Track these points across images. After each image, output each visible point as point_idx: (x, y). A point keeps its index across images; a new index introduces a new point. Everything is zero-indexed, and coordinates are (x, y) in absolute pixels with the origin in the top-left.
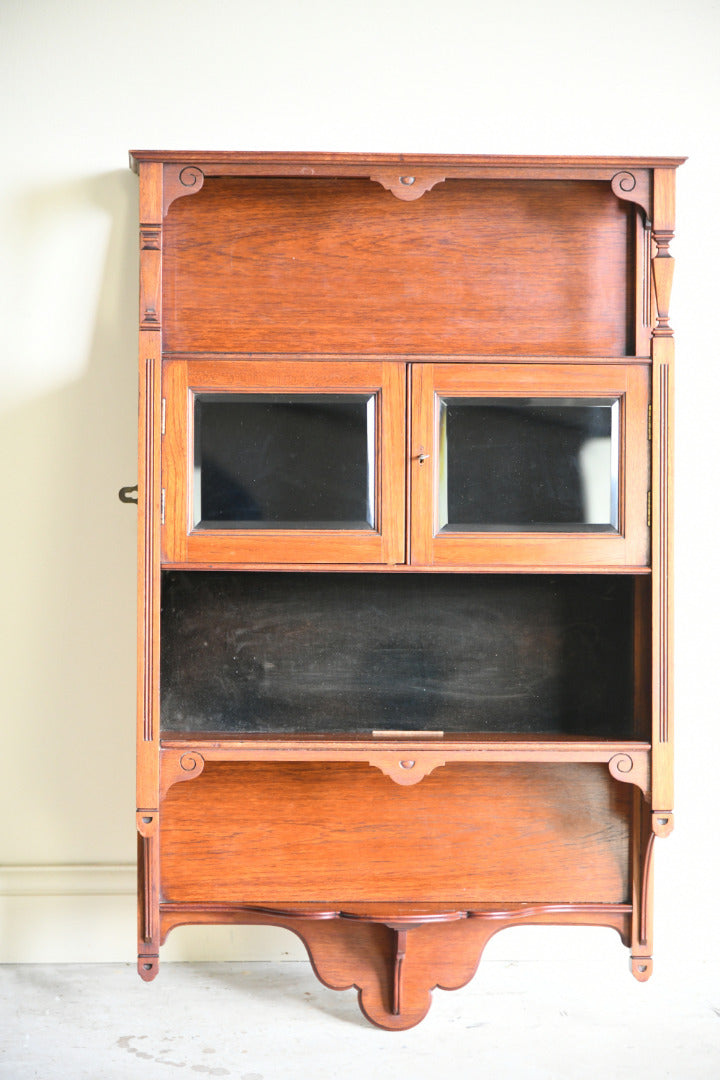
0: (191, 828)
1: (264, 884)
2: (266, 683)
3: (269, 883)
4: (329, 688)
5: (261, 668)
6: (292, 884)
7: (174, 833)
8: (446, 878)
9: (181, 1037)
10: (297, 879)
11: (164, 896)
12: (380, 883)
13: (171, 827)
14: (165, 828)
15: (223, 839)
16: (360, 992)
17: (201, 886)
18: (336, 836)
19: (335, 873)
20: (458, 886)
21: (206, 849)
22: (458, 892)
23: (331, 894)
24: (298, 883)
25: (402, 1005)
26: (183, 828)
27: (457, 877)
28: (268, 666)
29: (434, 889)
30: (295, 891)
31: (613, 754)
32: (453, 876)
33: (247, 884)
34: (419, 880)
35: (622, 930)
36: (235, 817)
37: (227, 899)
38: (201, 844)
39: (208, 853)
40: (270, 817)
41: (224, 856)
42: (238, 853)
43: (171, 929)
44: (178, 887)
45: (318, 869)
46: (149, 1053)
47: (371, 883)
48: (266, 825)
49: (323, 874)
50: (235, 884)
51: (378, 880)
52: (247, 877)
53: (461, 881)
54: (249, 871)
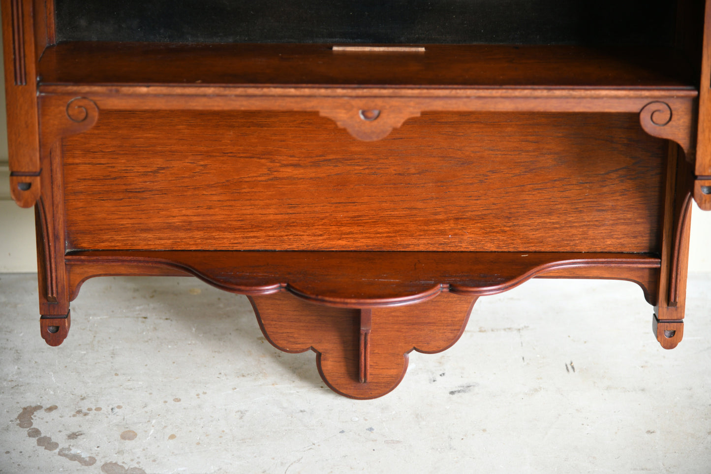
0: (103, 161)
1: (198, 229)
3: (204, 227)
6: (233, 229)
7: (82, 168)
8: (427, 223)
9: (99, 409)
10: (239, 223)
11: (72, 244)
12: (344, 229)
13: (77, 161)
14: (70, 161)
15: (145, 174)
16: (319, 356)
17: (118, 230)
18: (289, 172)
19: (287, 217)
20: (443, 233)
21: (124, 187)
22: (442, 239)
23: (283, 242)
24: (240, 228)
25: (369, 370)
26: (94, 161)
27: (441, 222)
29: (412, 236)
30: (235, 238)
31: (646, 101)
32: (436, 220)
33: (177, 228)
34: (393, 225)
35: (646, 287)
36: (159, 148)
37: (152, 247)
38: (117, 181)
39: (126, 191)
40: (202, 148)
41: (145, 195)
42: (163, 192)
43: (83, 281)
44: (90, 233)
45: (264, 212)
46: (54, 440)
47: (334, 228)
48: (199, 157)
49: (271, 217)
50: (160, 229)
51: (342, 225)
52: (176, 221)
53: (446, 226)
54: (179, 214)
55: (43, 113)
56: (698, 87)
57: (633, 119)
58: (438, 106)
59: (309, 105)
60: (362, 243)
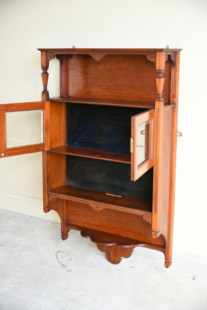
1: (87, 224)
2: (87, 177)
4: (100, 180)
5: (86, 174)
6: (92, 225)
8: (124, 231)
9: (70, 254)
11: (68, 222)
12: (111, 229)
15: (79, 212)
16: (106, 253)
17: (75, 221)
18: (101, 216)
20: (127, 234)
23: (100, 229)
28: (88, 173)
31: (144, 214)
32: (126, 231)
33: (84, 223)
34: (119, 230)
35: (164, 254)
39: (76, 214)
41: (79, 216)
42: (82, 216)
43: (70, 229)
44: (71, 221)
45: (97, 223)
47: (109, 228)
49: (99, 224)
50: (81, 222)
53: (128, 232)
54: (84, 220)
55: (48, 197)
56: (152, 211)
57: (142, 216)
58: (108, 207)
59: (87, 203)
60: (113, 233)
